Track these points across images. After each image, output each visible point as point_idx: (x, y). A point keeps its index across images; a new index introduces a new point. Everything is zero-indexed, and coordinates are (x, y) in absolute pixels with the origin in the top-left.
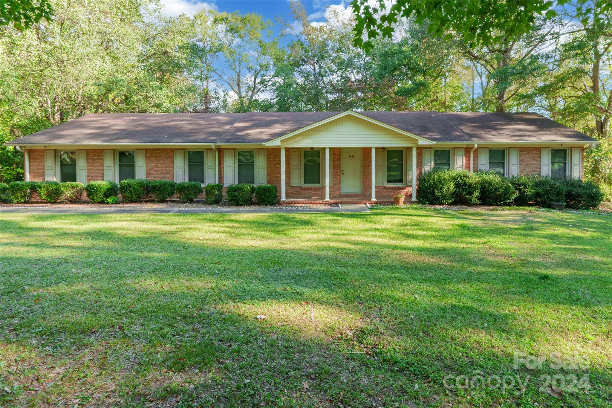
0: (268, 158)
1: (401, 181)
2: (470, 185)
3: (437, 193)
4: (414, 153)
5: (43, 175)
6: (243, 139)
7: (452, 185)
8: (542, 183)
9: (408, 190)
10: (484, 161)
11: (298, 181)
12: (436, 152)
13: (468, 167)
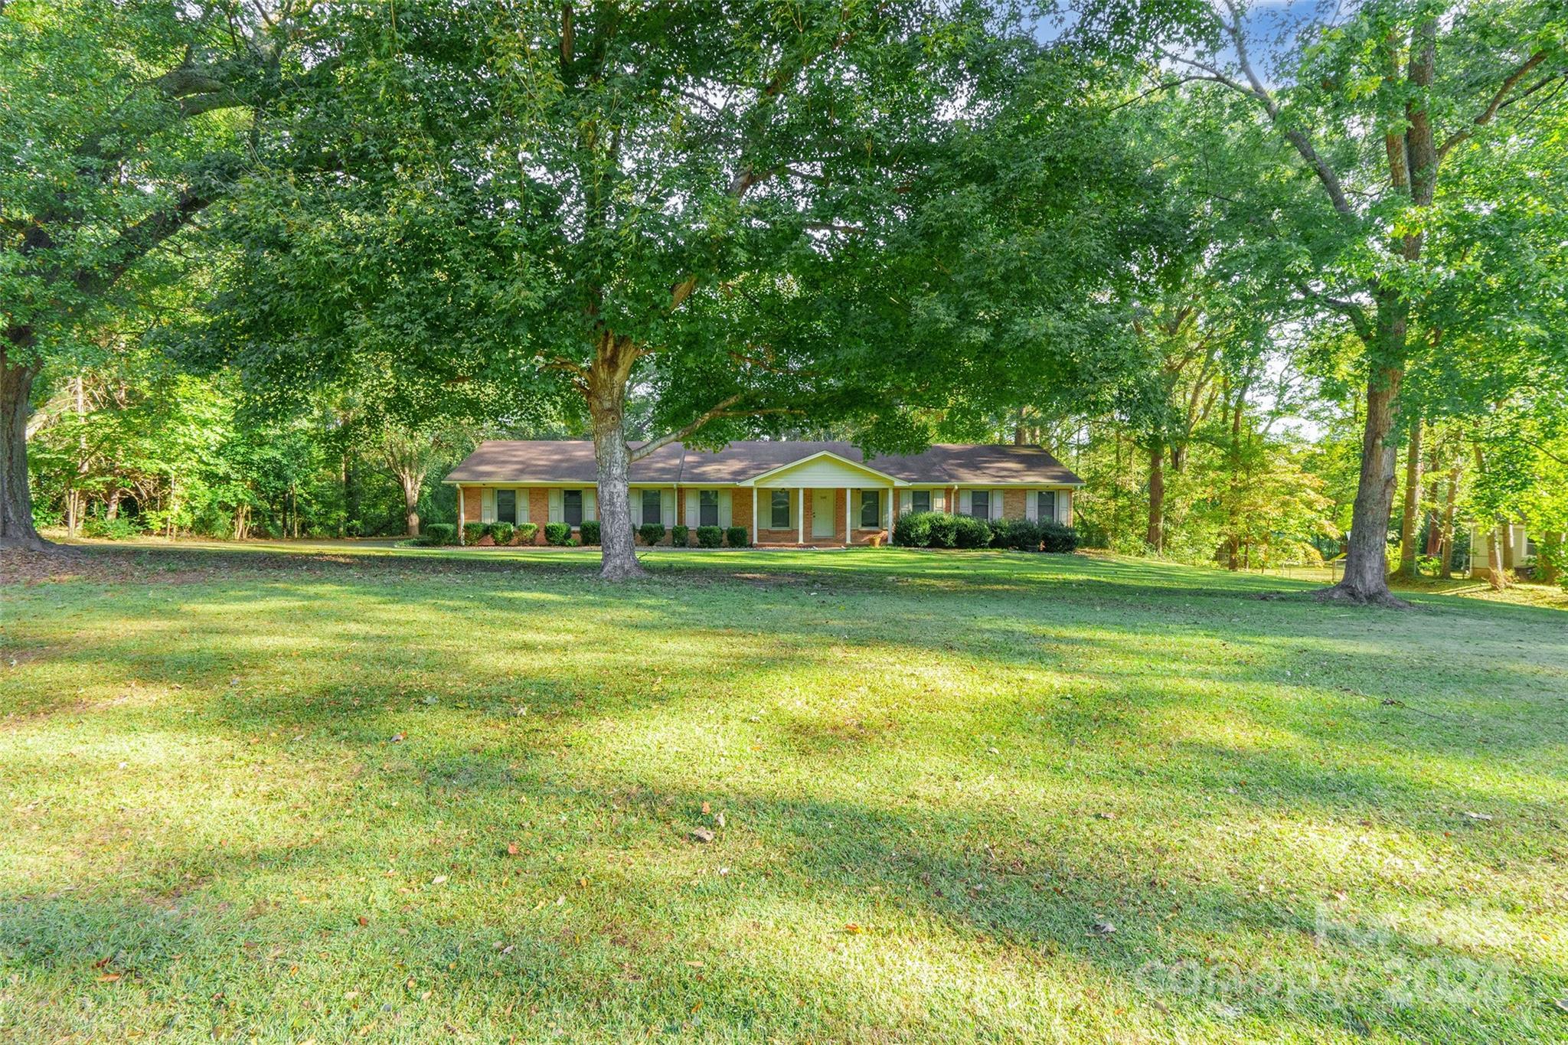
0: (734, 499)
1: (877, 525)
2: (946, 527)
3: (912, 535)
4: (891, 494)
5: (480, 517)
6: (701, 477)
7: (928, 526)
8: (1025, 526)
9: (884, 533)
10: (966, 505)
11: (768, 525)
12: (915, 493)
13: (948, 509)
